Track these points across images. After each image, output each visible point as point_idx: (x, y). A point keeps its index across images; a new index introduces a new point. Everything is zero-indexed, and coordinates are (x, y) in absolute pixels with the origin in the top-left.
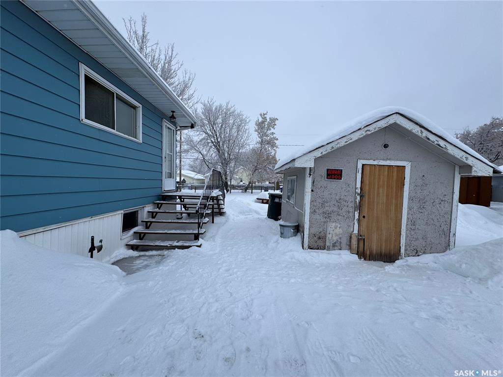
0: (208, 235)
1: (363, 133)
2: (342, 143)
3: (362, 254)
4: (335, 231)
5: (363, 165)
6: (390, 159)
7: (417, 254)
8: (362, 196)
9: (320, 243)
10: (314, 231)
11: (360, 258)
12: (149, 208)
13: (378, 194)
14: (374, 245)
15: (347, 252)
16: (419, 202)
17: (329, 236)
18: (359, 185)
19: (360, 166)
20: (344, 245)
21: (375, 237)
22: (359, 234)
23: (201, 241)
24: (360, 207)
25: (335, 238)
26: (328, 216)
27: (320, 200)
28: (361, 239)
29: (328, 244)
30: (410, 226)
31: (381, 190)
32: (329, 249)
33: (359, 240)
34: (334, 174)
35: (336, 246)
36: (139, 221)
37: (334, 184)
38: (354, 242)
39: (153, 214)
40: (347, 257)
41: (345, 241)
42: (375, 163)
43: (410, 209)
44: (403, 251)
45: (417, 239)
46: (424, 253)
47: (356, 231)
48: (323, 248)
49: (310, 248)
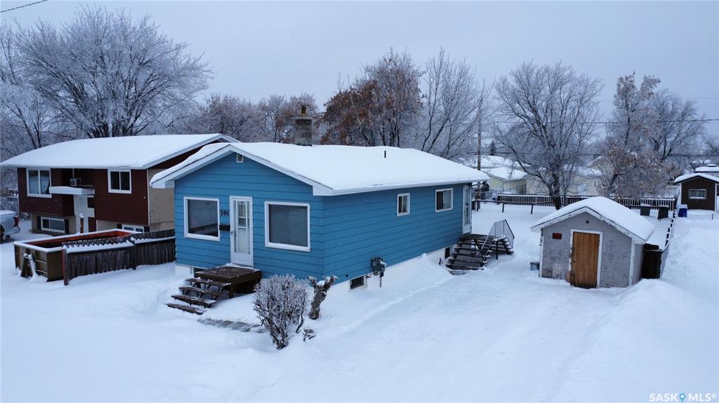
0: (490, 265)
2: (556, 221)
3: (574, 283)
4: (557, 268)
5: (574, 232)
6: (591, 230)
7: (608, 286)
8: (573, 249)
9: (549, 274)
10: (545, 267)
11: (571, 285)
12: (455, 246)
13: (583, 249)
14: (580, 279)
15: (565, 281)
16: (609, 256)
17: (554, 271)
18: (571, 243)
19: (572, 233)
20: (563, 276)
21: (581, 274)
22: (572, 272)
23: (484, 267)
24: (572, 256)
25: (558, 273)
26: (553, 259)
27: (549, 250)
28: (572, 274)
29: (553, 275)
30: (603, 270)
31: (584, 247)
32: (554, 278)
33: (571, 275)
34: (557, 236)
35: (559, 277)
36: (451, 253)
37: (557, 242)
38: (568, 276)
39: (458, 250)
40: (563, 283)
41: (563, 274)
42: (581, 231)
43: (603, 260)
44: (598, 283)
45: (608, 278)
46: (613, 286)
47: (570, 269)
48: (551, 277)
49: (543, 276)
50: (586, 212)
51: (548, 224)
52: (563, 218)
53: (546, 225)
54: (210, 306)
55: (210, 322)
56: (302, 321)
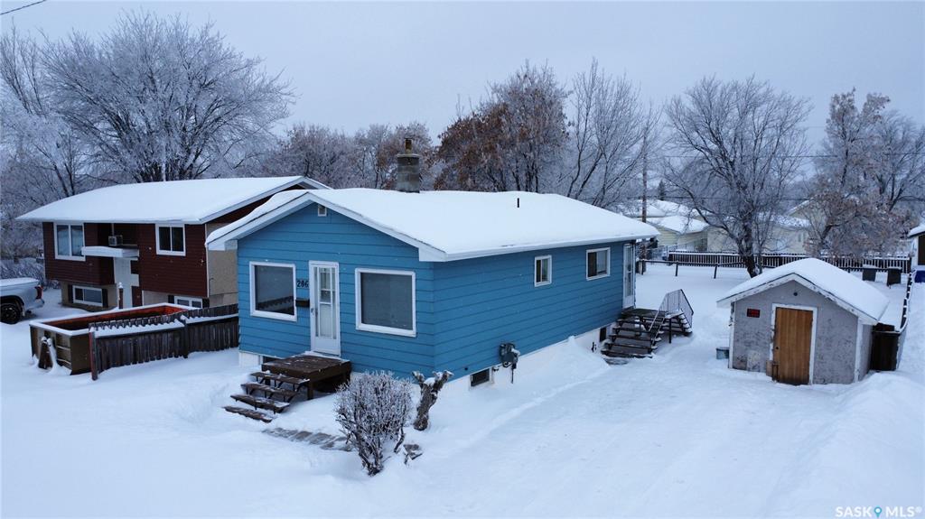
0: (661, 352)
1: (768, 286)
2: (752, 293)
3: (778, 377)
4: (754, 356)
5: (777, 308)
6: (800, 305)
7: (825, 382)
8: (776, 331)
9: (742, 365)
10: (737, 355)
11: (773, 379)
12: (614, 325)
13: (789, 332)
14: (786, 371)
15: (764, 374)
16: (827, 341)
17: (749, 361)
18: (773, 322)
19: (774, 309)
20: (762, 369)
21: (787, 365)
22: (774, 362)
23: (652, 354)
24: (774, 340)
25: (755, 363)
26: (749, 344)
27: (742, 332)
28: (775, 365)
29: (748, 366)
30: (818, 360)
31: (792, 329)
32: (749, 370)
33: (773, 366)
34: (753, 313)
35: (755, 368)
36: (607, 335)
37: (753, 320)
38: (769, 367)
39: (616, 331)
40: (762, 376)
41: (762, 366)
42: (787, 307)
43: (818, 345)
44: (811, 378)
45: (825, 371)
46: (831, 382)
47: (771, 359)
48: (745, 369)
49: (734, 368)
50: (794, 281)
51: (742, 296)
52: (762, 289)
53: (738, 298)
54: (281, 411)
55: (281, 433)
56: (403, 436)
